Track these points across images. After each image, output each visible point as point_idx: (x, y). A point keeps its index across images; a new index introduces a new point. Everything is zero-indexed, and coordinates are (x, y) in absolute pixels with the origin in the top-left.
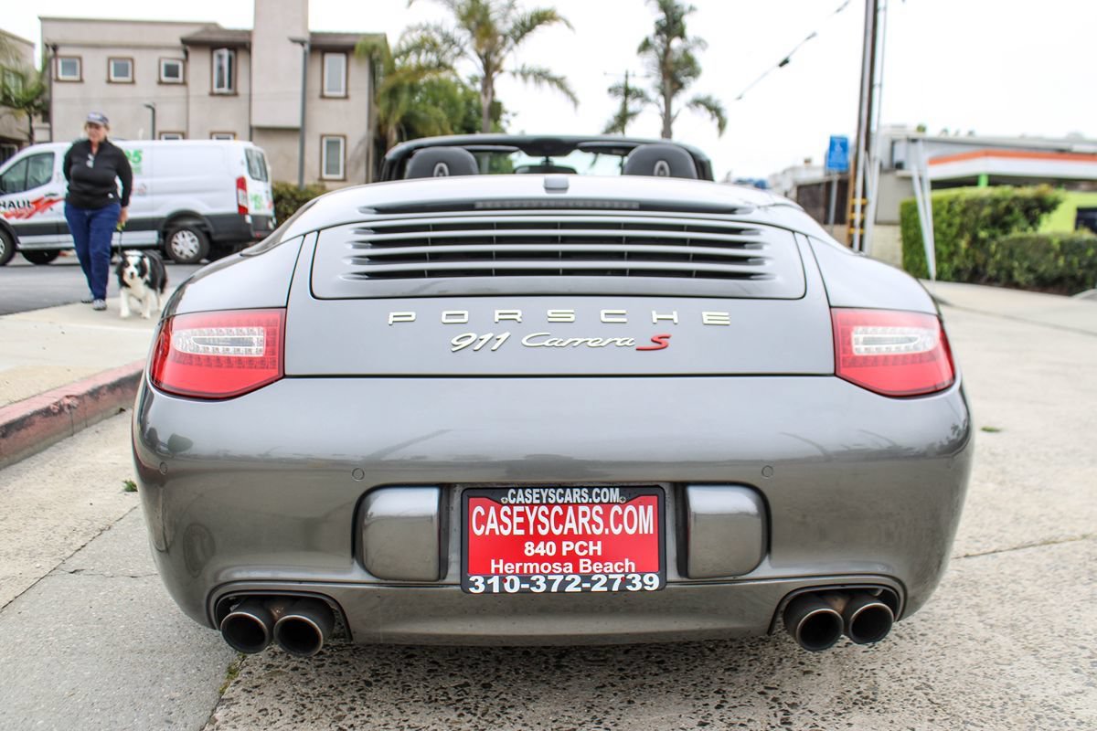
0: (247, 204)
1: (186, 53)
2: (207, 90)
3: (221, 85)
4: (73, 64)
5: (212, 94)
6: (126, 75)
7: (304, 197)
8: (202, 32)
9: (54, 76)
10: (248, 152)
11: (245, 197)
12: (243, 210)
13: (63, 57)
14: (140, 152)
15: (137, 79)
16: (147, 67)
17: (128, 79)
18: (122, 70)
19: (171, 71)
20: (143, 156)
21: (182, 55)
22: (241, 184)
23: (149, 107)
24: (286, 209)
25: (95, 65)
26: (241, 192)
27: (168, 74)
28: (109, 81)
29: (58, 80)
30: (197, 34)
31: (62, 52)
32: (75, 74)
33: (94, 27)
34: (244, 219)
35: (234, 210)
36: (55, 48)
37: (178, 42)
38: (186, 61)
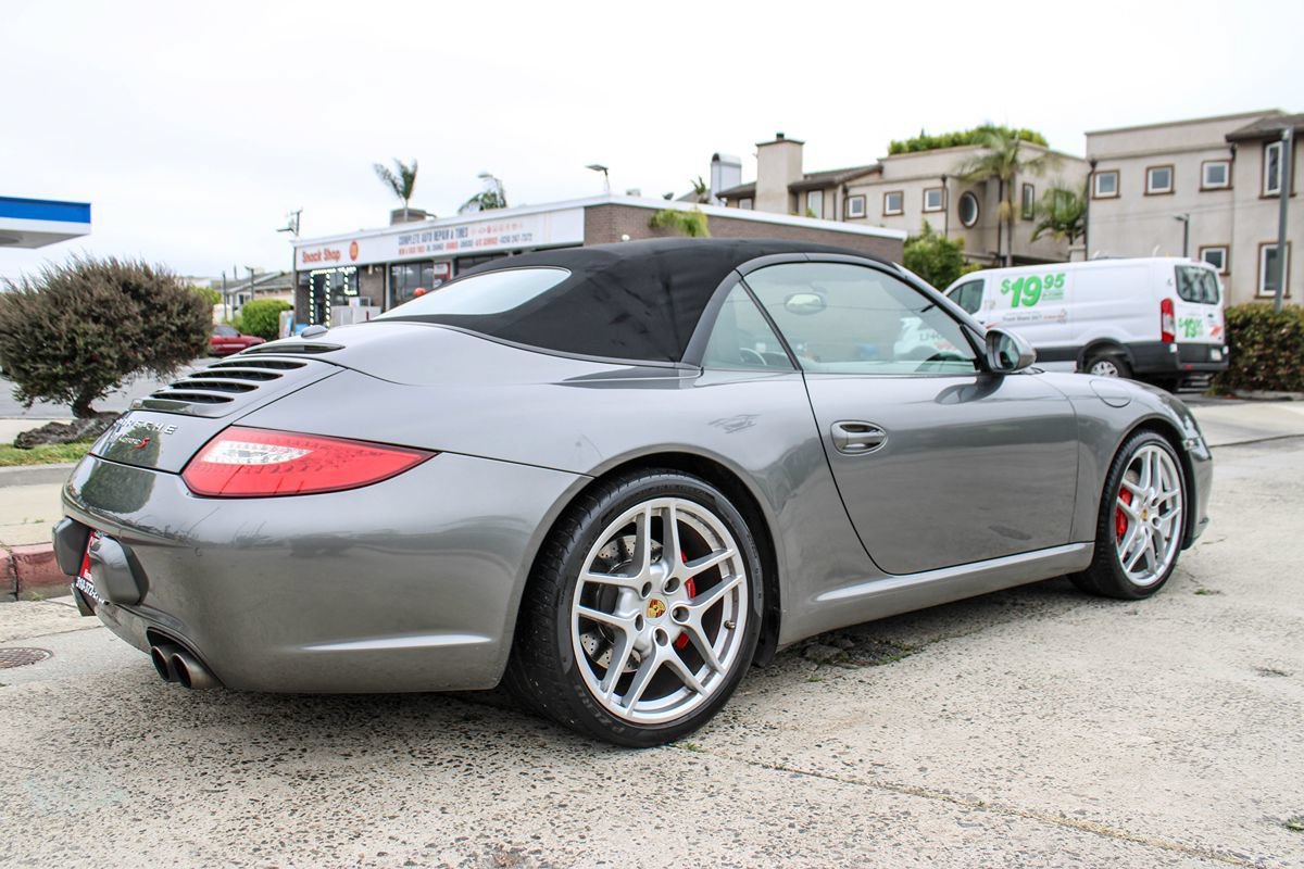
0: (1174, 328)
1: (1233, 151)
2: (1257, 193)
3: (1273, 185)
4: (1112, 179)
5: (1262, 197)
6: (1165, 186)
7: (1278, 320)
8: (1256, 123)
9: (1091, 194)
10: (1178, 269)
11: (1172, 323)
12: (1168, 338)
13: (1099, 173)
14: (1063, 275)
15: (1176, 188)
16: (1189, 172)
17: (1167, 189)
18: (1162, 180)
19: (1216, 175)
20: (1065, 278)
21: (1227, 155)
22: (1167, 307)
23: (1179, 219)
24: (1253, 335)
25: (1133, 177)
26: (1167, 317)
27: (1211, 180)
28: (1147, 194)
29: (1095, 198)
30: (1248, 127)
31: (1100, 167)
32: (1112, 190)
33: (1139, 135)
34: (1168, 348)
35: (1158, 337)
36: (1093, 164)
37: (1221, 140)
38: (1232, 161)
